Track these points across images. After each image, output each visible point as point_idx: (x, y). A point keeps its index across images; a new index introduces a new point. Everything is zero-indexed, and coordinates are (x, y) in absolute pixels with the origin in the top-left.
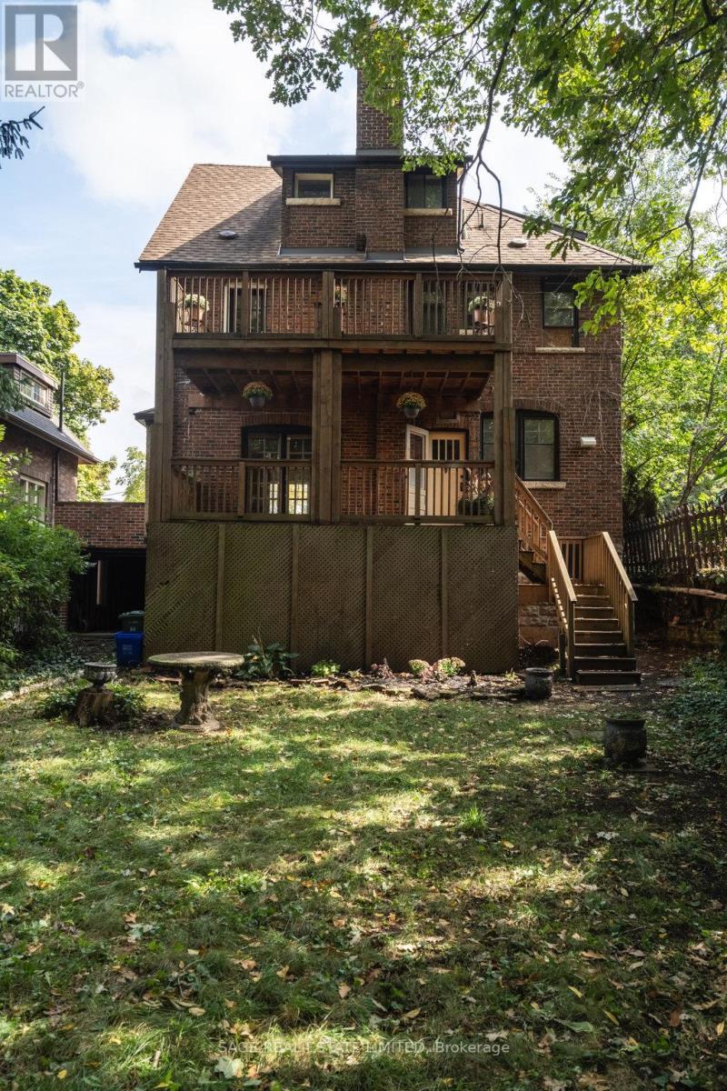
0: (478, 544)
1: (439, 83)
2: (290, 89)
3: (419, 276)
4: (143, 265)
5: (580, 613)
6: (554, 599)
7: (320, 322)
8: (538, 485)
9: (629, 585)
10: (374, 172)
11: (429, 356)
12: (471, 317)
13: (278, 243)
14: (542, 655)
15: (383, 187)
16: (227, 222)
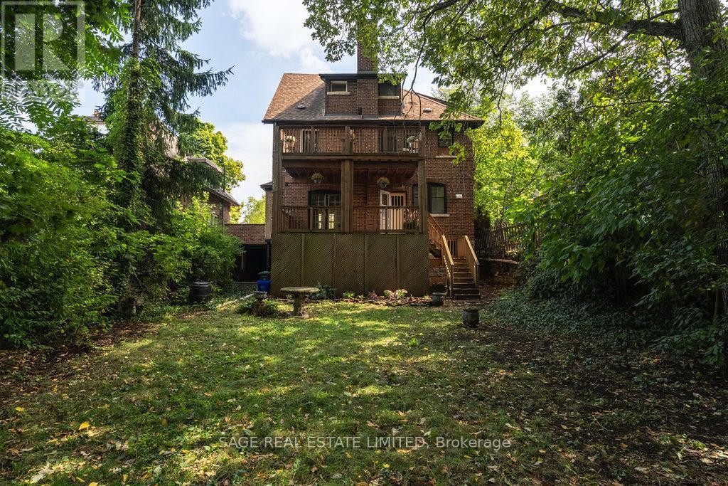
0: (412, 241)
1: (393, 46)
2: (334, 56)
3: (386, 129)
4: (265, 121)
5: (455, 270)
6: (444, 264)
7: (344, 148)
8: (438, 215)
9: (476, 259)
10: (365, 81)
11: (390, 162)
12: (408, 144)
13: (324, 111)
14: (441, 288)
15: (369, 87)
16: (300, 101)
